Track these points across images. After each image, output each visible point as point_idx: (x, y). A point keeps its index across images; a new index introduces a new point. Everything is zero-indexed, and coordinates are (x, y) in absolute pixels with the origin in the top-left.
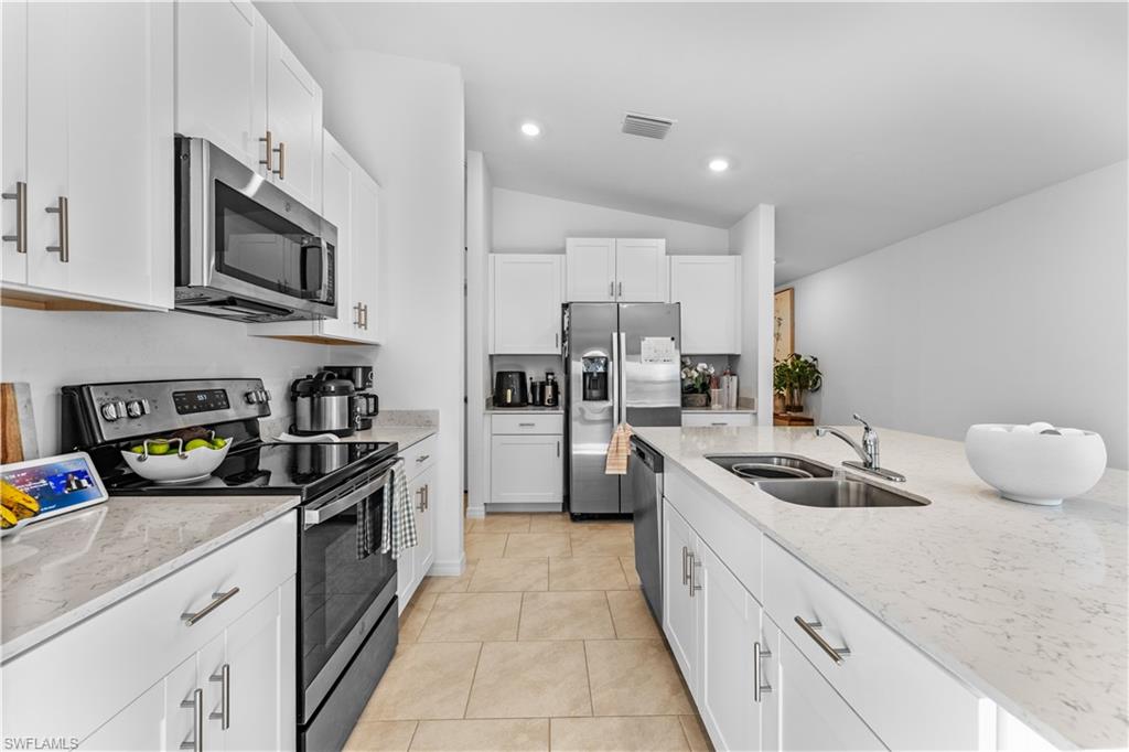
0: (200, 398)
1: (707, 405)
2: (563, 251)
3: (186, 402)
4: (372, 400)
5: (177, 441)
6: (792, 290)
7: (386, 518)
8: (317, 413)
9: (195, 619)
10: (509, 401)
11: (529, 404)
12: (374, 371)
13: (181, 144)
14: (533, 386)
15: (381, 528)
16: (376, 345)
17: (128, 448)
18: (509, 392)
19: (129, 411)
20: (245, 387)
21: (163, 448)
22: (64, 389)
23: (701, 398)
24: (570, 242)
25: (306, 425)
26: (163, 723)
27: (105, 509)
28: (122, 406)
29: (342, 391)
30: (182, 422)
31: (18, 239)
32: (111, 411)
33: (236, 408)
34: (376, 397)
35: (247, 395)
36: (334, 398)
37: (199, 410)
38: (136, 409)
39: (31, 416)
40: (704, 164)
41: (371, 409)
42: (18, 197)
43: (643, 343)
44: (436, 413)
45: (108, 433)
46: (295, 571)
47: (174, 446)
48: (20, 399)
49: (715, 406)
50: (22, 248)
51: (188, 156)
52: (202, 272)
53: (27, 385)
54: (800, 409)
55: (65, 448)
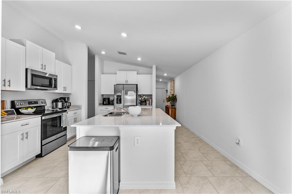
0: (33, 102)
1: (146, 105)
2: (116, 74)
3: (30, 103)
4: (69, 103)
5: (27, 108)
6: (174, 80)
7: (62, 121)
8: (57, 105)
9: (22, 126)
10: (105, 104)
11: (110, 104)
12: (70, 98)
13: (26, 69)
14: (111, 101)
15: (61, 122)
16: (71, 94)
17: (20, 109)
18: (105, 102)
19: (20, 104)
20: (41, 101)
21: (24, 109)
22: (12, 101)
23: (144, 103)
24: (118, 72)
25: (55, 107)
26: (19, 136)
27: (16, 116)
28: (19, 103)
29: (61, 102)
30: (28, 106)
31: (4, 85)
32: (18, 104)
33: (39, 104)
34: (70, 103)
35: (42, 102)
36: (60, 103)
37: (32, 104)
38: (21, 104)
39: (7, 104)
40: (137, 58)
41: (69, 105)
42: (4, 81)
43: (128, 93)
44: (81, 105)
45: (17, 107)
46: (41, 125)
47: (26, 109)
48: (6, 102)
49: (148, 105)
50: (5, 86)
51: (27, 71)
52: (29, 86)
53: (7, 101)
54: (174, 106)
55: (11, 108)
